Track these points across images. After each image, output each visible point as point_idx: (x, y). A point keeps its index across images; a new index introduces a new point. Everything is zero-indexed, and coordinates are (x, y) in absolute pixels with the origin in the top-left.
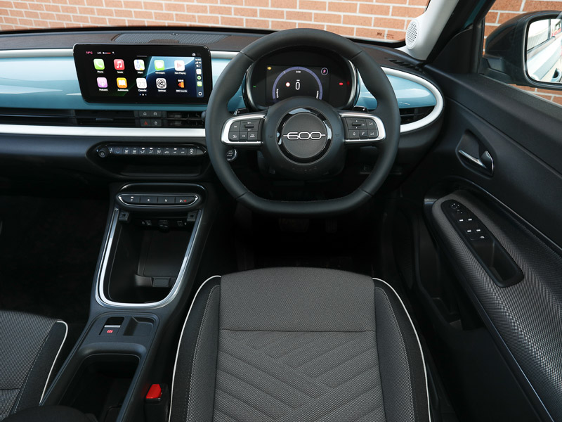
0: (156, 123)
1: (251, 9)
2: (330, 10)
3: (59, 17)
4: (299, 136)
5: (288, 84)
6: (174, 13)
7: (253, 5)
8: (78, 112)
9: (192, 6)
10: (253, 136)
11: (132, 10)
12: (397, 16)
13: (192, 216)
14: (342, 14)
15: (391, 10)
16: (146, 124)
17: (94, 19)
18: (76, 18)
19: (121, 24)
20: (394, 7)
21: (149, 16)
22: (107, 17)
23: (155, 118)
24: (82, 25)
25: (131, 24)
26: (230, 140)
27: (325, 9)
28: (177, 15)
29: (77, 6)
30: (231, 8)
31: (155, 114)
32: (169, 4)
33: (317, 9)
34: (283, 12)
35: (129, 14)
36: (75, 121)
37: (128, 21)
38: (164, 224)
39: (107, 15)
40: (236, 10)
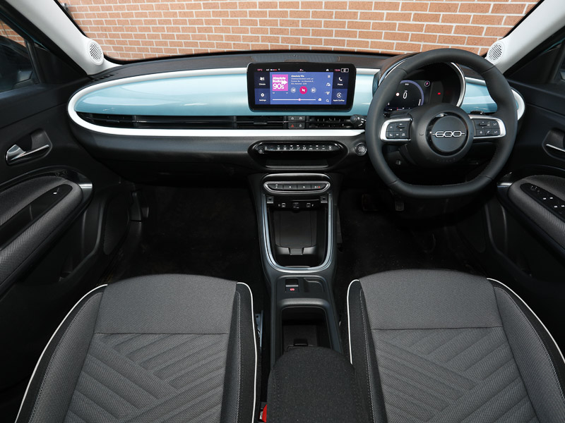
0: (300, 126)
1: (295, 38)
2: (360, 37)
3: (140, 50)
4: (444, 135)
5: (398, 94)
6: (232, 42)
7: (297, 35)
8: (239, 118)
9: (247, 36)
10: (404, 135)
11: (198, 41)
12: (415, 41)
13: (324, 199)
14: (370, 40)
15: (410, 37)
16: (292, 126)
17: (167, 50)
18: (153, 50)
19: (189, 53)
20: (412, 34)
21: (212, 45)
22: (178, 48)
23: (301, 122)
24: (157, 55)
25: (196, 52)
26: (387, 138)
27: (356, 37)
28: (234, 44)
29: (154, 40)
30: (279, 37)
31: (301, 118)
32: (228, 36)
33: (349, 37)
34: (321, 39)
35: (196, 45)
36: (235, 125)
37: (195, 50)
38: (296, 205)
39: (178, 46)
40: (283, 38)
